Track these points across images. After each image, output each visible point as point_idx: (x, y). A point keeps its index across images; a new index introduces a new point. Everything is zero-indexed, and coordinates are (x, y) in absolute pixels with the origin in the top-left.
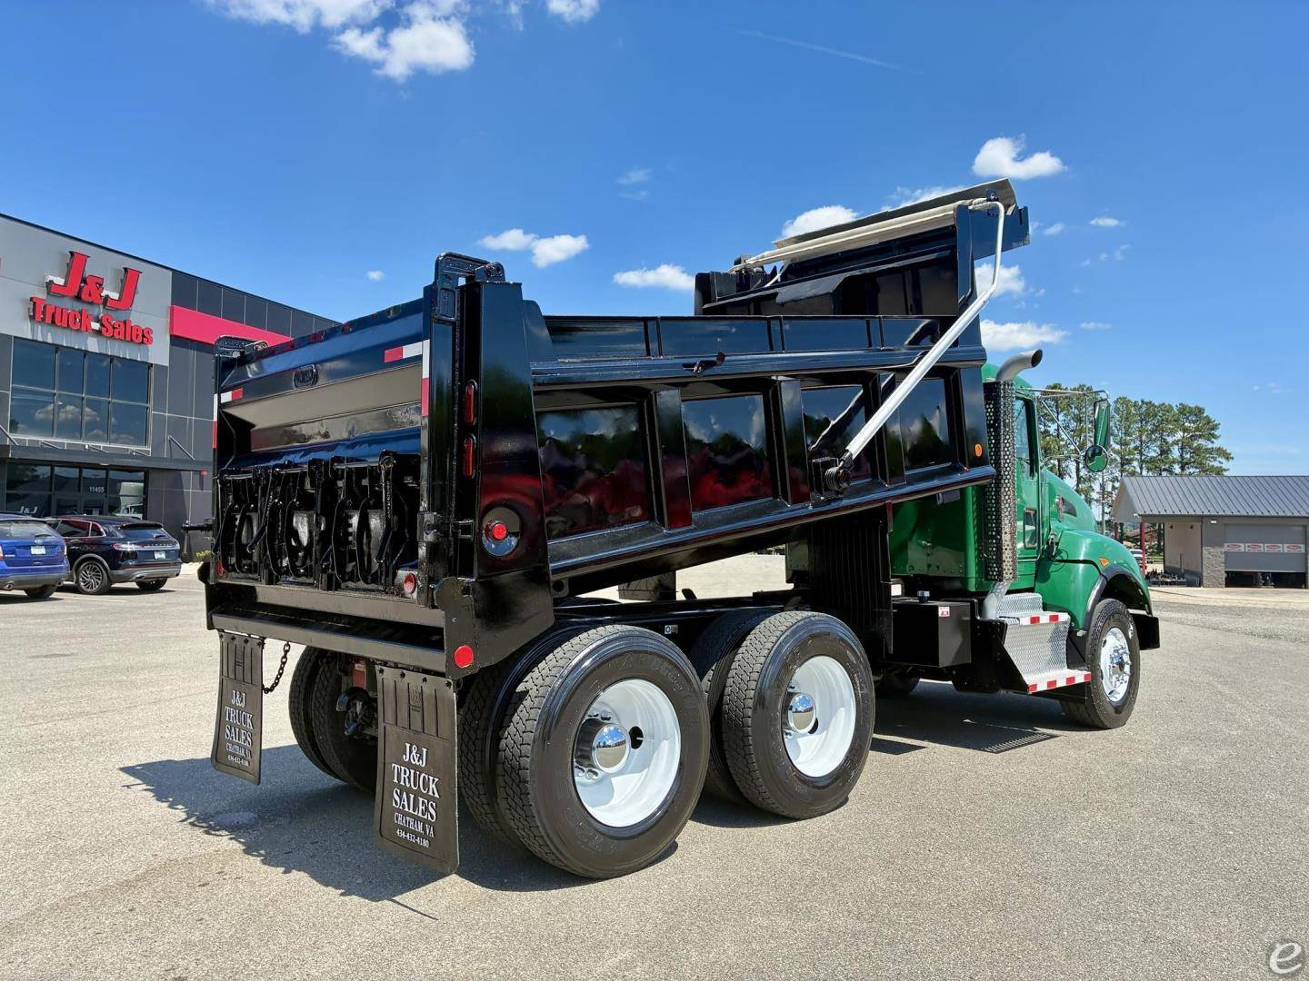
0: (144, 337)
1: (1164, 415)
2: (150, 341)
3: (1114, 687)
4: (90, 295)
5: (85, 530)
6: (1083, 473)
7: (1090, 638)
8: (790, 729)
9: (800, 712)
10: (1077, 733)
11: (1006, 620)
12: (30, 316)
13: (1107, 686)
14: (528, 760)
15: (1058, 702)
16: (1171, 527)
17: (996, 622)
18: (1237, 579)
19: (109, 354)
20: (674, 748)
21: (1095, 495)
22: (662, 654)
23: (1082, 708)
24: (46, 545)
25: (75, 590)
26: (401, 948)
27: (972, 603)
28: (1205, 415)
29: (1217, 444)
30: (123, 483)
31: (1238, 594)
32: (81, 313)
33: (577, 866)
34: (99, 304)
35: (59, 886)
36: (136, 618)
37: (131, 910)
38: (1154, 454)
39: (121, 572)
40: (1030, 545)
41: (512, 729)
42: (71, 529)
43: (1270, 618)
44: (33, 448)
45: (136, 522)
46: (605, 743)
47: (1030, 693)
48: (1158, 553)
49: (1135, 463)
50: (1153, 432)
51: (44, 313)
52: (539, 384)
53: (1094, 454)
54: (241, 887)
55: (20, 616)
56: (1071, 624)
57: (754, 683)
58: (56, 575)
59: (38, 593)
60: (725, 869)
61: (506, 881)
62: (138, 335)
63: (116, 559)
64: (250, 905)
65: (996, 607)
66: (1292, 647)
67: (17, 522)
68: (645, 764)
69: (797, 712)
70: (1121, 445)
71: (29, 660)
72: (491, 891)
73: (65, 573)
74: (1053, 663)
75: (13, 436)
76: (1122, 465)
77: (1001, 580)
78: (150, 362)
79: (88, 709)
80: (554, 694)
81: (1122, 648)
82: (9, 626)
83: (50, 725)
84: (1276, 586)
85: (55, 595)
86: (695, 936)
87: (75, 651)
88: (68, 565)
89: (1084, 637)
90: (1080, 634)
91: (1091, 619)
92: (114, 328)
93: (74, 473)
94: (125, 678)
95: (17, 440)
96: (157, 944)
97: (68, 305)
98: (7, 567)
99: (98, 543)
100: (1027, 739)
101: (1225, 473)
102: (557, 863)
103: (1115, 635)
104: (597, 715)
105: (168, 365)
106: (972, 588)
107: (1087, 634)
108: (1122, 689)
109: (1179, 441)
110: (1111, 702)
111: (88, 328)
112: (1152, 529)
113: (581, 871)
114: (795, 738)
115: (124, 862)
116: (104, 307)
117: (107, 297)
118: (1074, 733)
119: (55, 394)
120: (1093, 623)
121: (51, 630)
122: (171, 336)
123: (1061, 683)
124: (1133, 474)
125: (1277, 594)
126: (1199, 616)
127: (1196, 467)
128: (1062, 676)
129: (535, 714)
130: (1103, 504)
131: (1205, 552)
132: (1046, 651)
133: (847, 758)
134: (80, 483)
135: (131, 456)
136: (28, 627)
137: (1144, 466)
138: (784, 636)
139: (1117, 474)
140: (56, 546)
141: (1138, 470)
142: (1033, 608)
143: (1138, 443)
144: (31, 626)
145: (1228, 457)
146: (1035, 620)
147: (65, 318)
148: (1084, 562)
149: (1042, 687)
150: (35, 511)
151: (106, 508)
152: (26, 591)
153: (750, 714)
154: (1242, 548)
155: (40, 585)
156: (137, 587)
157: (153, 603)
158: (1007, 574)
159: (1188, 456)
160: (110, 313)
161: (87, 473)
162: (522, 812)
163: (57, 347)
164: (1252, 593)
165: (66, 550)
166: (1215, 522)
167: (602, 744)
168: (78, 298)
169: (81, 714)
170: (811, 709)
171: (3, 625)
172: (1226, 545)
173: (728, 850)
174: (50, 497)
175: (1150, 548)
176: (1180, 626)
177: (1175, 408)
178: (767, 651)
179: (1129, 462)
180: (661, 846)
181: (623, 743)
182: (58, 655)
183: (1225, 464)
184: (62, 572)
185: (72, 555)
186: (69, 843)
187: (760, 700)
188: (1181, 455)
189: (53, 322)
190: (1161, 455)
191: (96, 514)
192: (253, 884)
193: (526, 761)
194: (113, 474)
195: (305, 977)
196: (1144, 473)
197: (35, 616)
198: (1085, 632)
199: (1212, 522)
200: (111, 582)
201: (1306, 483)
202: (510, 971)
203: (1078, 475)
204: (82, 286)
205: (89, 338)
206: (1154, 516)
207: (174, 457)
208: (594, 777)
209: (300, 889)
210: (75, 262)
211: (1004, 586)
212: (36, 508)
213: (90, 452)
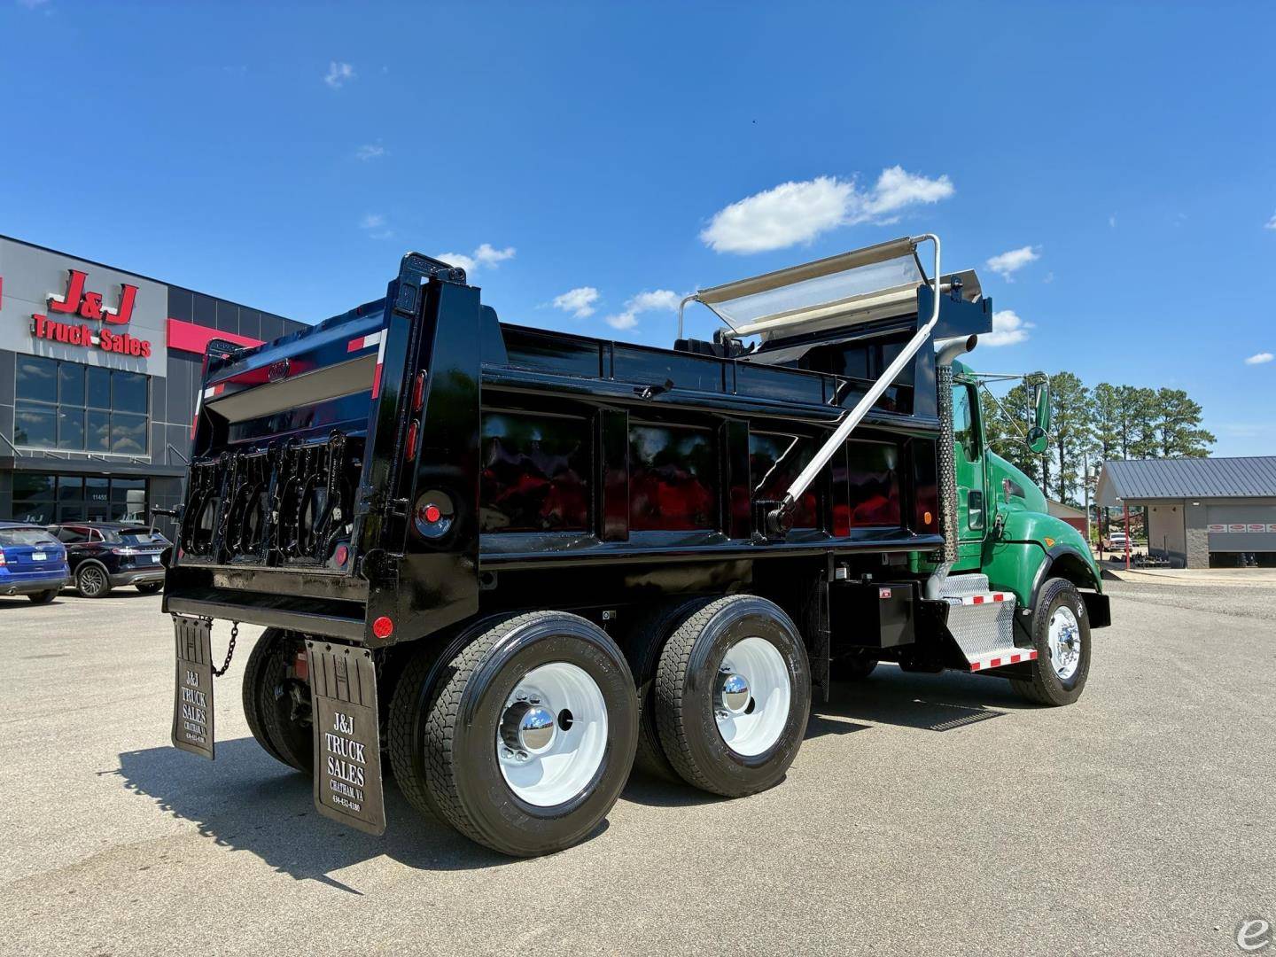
0: (142, 350)
1: (1145, 400)
2: (148, 353)
3: (1064, 665)
4: (89, 311)
5: (85, 535)
6: (1067, 459)
7: (1036, 616)
8: (725, 710)
9: (734, 693)
10: (1026, 710)
11: (949, 601)
12: (32, 333)
13: (1056, 664)
14: (451, 742)
15: (1008, 680)
16: (1155, 510)
17: (939, 602)
18: (1221, 560)
19: (109, 366)
20: (602, 728)
21: (1078, 481)
22: (588, 638)
23: (1031, 685)
24: (46, 551)
25: (77, 594)
26: (321, 926)
27: (915, 585)
28: (1187, 399)
29: (1200, 427)
30: (129, 492)
31: (1222, 574)
32: (81, 328)
33: (501, 844)
34: (98, 320)
35: (8, 871)
36: (132, 620)
37: (71, 893)
38: (1137, 439)
39: (120, 576)
40: (976, 527)
41: (436, 712)
42: (74, 535)
43: (1246, 597)
44: (39, 459)
45: (137, 527)
46: (532, 725)
47: (973, 671)
48: (1143, 537)
49: (1119, 448)
50: (1135, 417)
51: (45, 329)
52: (490, 383)
53: (1036, 436)
54: (180, 870)
55: (20, 620)
56: (1017, 603)
57: (685, 665)
58: (57, 580)
59: (41, 598)
60: (651, 846)
61: (436, 860)
62: (136, 348)
63: (115, 563)
64: (184, 887)
65: (939, 588)
66: (1261, 624)
67: (18, 529)
68: (574, 745)
69: (731, 693)
70: (1104, 430)
71: (22, 661)
72: (420, 871)
73: (67, 577)
74: (1001, 641)
75: (19, 448)
76: (1106, 450)
77: (943, 561)
78: (148, 373)
79: (69, 706)
80: (475, 678)
81: (1071, 627)
82: (9, 629)
83: (30, 721)
84: (1260, 566)
85: (57, 599)
86: (609, 911)
87: (67, 652)
88: (69, 570)
89: (1030, 616)
90: (1026, 613)
91: (1036, 599)
92: (113, 342)
93: (77, 482)
94: (111, 676)
95: (22, 452)
96: (89, 923)
97: (69, 321)
98: (9, 574)
99: (98, 548)
100: (975, 717)
101: (1209, 456)
102: (483, 842)
103: (1064, 613)
104: (525, 698)
105: (165, 376)
106: (915, 570)
107: (1033, 612)
108: (1071, 668)
109: (1160, 425)
110: (1059, 679)
111: (88, 342)
112: (1137, 513)
113: (508, 850)
114: (731, 718)
115: (74, 848)
116: (103, 323)
117: (106, 312)
118: (1023, 711)
119: (57, 407)
120: (1039, 602)
121: (48, 632)
122: (169, 348)
123: (1006, 661)
124: (1116, 458)
125: (1260, 574)
126: (1175, 596)
127: (1180, 451)
128: (1007, 654)
129: (458, 697)
130: (1086, 489)
131: (1188, 534)
132: (993, 630)
133: (781, 738)
134: (86, 492)
135: (132, 465)
136: (27, 630)
137: (1127, 450)
138: (715, 618)
139: (1100, 459)
140: (56, 552)
141: (1122, 455)
142: (979, 588)
143: (1121, 428)
144: (30, 629)
145: (1211, 440)
146: (978, 600)
147: (65, 335)
148: (1029, 542)
149: (986, 665)
150: (41, 520)
151: (109, 515)
152: (29, 595)
153: (680, 695)
154: (1225, 528)
155: (42, 590)
156: (137, 590)
157: (150, 604)
158: (949, 555)
159: (1171, 440)
160: (109, 327)
161: (90, 482)
162: (447, 794)
163: (59, 362)
164: (1236, 573)
165: (66, 555)
166: (1197, 504)
167: (529, 726)
168: (78, 314)
169: (61, 711)
170: (746, 690)
171: (3, 629)
172: (1209, 526)
173: (658, 828)
174: (55, 504)
175: (1135, 532)
176: (1153, 606)
177: (1156, 393)
178: (696, 634)
179: (1113, 447)
180: (590, 824)
181: (551, 724)
182: (52, 656)
183: (1209, 447)
184: (63, 576)
185: (73, 561)
186: (26, 830)
187: (690, 682)
188: (1165, 439)
189: (54, 338)
190: (1144, 439)
191: (99, 520)
192: (191, 866)
193: (449, 744)
194: (116, 483)
195: (224, 953)
196: (1128, 457)
197: (36, 620)
198: (1030, 611)
199: (1195, 504)
200: (111, 586)
201: (1273, 463)
202: (422, 946)
203: (1062, 461)
204: (81, 303)
205: (89, 352)
206: (1138, 499)
207: (174, 464)
208: (524, 758)
209: (236, 871)
210: (74, 280)
211: (946, 568)
212: (41, 516)
213: (94, 461)
